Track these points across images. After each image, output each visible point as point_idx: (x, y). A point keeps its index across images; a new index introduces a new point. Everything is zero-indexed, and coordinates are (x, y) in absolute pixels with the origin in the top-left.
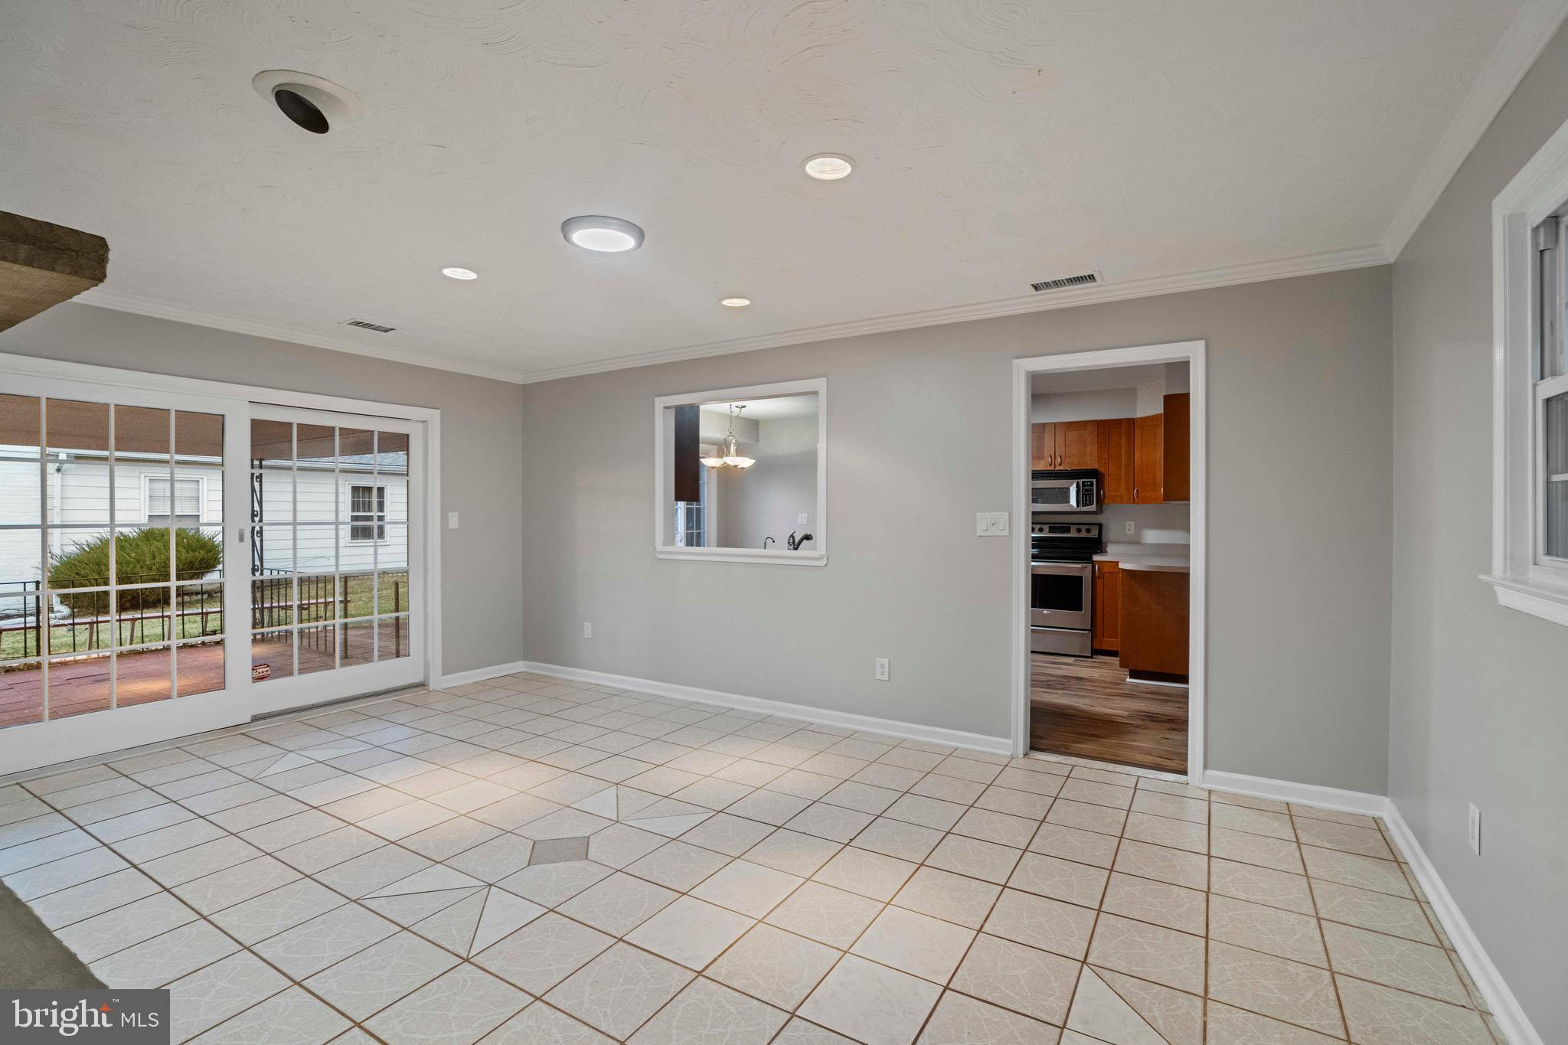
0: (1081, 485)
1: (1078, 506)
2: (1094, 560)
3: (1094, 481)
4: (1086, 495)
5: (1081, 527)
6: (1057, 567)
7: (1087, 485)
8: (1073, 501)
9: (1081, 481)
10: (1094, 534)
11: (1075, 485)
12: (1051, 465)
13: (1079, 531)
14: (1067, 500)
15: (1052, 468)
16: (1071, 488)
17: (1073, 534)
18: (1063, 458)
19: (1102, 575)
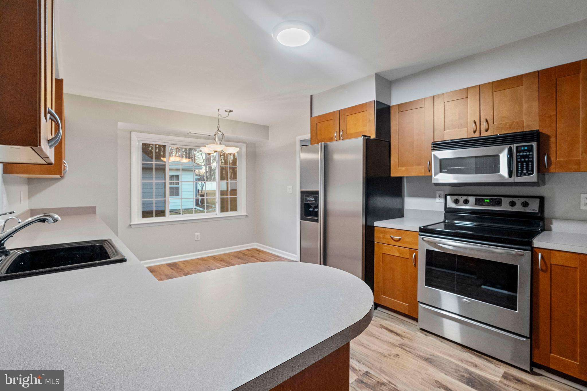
0: (514, 150)
1: (510, 175)
2: (535, 246)
3: (535, 145)
4: (521, 162)
5: (515, 200)
6: (486, 251)
7: (524, 150)
8: (504, 170)
9: (514, 146)
10: (534, 207)
11: (506, 152)
12: (475, 132)
13: (513, 204)
14: (496, 169)
15: (477, 135)
16: (501, 156)
17: (505, 207)
18: (490, 123)
19: (548, 268)
